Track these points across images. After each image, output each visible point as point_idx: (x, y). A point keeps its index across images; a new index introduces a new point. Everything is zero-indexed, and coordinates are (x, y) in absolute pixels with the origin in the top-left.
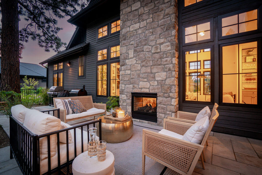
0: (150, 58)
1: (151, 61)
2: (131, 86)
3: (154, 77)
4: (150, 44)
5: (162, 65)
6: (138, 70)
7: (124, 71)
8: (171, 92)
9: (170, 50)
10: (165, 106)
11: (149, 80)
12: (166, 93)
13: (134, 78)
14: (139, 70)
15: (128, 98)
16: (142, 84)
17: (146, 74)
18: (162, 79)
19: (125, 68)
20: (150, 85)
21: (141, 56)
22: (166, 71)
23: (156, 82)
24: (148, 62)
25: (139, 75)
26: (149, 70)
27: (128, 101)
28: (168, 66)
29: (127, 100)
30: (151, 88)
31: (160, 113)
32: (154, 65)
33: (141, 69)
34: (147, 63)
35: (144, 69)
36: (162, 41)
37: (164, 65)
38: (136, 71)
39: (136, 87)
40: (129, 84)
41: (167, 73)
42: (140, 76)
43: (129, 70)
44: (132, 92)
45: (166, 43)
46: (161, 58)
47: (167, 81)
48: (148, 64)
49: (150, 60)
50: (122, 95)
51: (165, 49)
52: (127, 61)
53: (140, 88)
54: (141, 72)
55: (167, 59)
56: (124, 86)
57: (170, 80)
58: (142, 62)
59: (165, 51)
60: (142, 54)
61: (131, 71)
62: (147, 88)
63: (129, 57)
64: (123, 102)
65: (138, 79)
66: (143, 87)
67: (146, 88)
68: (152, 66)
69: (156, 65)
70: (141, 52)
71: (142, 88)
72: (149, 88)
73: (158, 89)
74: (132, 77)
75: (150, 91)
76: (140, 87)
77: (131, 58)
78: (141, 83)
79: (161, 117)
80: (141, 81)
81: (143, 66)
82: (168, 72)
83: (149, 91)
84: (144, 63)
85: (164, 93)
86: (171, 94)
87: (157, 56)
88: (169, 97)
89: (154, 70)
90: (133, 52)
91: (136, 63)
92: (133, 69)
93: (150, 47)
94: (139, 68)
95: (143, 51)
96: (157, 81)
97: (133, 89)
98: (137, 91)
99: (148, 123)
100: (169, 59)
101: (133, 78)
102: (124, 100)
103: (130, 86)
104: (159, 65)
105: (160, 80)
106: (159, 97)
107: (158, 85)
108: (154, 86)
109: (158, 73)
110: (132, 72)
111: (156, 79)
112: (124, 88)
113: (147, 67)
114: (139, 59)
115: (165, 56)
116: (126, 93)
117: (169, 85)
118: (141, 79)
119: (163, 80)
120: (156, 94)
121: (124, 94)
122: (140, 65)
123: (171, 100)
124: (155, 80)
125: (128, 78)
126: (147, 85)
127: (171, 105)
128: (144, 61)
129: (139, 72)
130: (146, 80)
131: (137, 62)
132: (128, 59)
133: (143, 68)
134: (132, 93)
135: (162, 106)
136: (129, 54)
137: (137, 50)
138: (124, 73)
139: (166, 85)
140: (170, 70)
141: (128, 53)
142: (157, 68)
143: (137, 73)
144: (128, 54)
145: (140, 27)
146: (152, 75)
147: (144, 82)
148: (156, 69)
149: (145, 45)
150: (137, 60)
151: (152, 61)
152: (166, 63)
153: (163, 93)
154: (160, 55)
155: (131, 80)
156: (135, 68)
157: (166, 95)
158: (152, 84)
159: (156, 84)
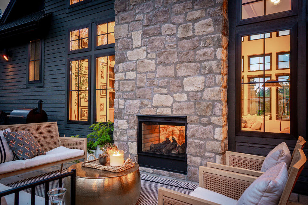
0: (174, 48)
1: (176, 55)
2: (137, 102)
3: (181, 86)
4: (175, 20)
5: (196, 62)
6: (150, 72)
7: (124, 73)
8: (213, 115)
9: (212, 33)
10: (202, 142)
11: (172, 91)
12: (204, 117)
13: (143, 87)
14: (153, 72)
15: (131, 125)
16: (158, 99)
17: (166, 80)
18: (196, 89)
19: (124, 66)
20: (174, 101)
21: (156, 44)
22: (204, 75)
23: (186, 95)
24: (169, 57)
25: (152, 81)
26: (171, 72)
27: (131, 131)
28: (207, 63)
29: (128, 131)
30: (175, 106)
31: (192, 155)
32: (182, 63)
33: (156, 69)
34: (168, 59)
35: (162, 71)
37: (201, 62)
38: (146, 73)
39: (146, 105)
40: (132, 99)
41: (206, 77)
42: (155, 83)
43: (133, 71)
44: (138, 114)
45: (204, 18)
46: (195, 48)
47: (205, 93)
48: (171, 60)
49: (174, 53)
50: (119, 121)
51: (203, 30)
52: (129, 53)
53: (153, 107)
54: (156, 75)
55: (205, 50)
56: (124, 102)
57: (211, 91)
58: (158, 55)
59: (203, 35)
60: (158, 39)
61: (137, 73)
62: (168, 107)
63: (132, 45)
64: (122, 134)
65: (150, 89)
66: (159, 104)
67: (166, 107)
68: (177, 63)
69: (185, 62)
70: (157, 36)
71: (157, 107)
72: (171, 107)
73: (188, 108)
74: (138, 84)
75: (174, 113)
76: (154, 104)
77: (137, 48)
78: (156, 96)
79: (195, 162)
80: (156, 92)
81: (160, 63)
82: (208, 76)
83: (172, 112)
84: (162, 58)
85: (201, 116)
86: (213, 119)
87: (187, 44)
88: (210, 123)
89: (182, 72)
90: (140, 35)
91: (147, 57)
92: (141, 70)
93: (174, 27)
94: (152, 67)
95: (160, 34)
96: (188, 93)
97: (140, 108)
98: (148, 112)
99: (170, 176)
100: (209, 51)
101: (141, 87)
102: (124, 131)
103: (135, 102)
104: (191, 62)
105: (192, 91)
106: (190, 123)
107: (188, 100)
108: (182, 103)
109: (189, 78)
110: (138, 75)
111: (186, 90)
112: (123, 107)
113: (167, 65)
114: (153, 50)
115: (202, 44)
116: (126, 117)
117: (210, 100)
118: (156, 89)
119: (197, 92)
120: (185, 119)
121: (123, 119)
122: (154, 61)
123: (214, 130)
124: (183, 91)
125: (131, 87)
126: (168, 100)
127: (214, 139)
128: (163, 53)
129: (152, 75)
130: (165, 91)
131: (149, 56)
132: (130, 50)
133: (161, 67)
134: (139, 117)
135: (197, 141)
136: (132, 39)
137: (150, 32)
138: (124, 78)
139: (205, 100)
140: (211, 71)
141: (131, 37)
142: (187, 67)
143: (148, 78)
144: (130, 39)
146: (177, 81)
147: (162, 94)
148: (186, 70)
149: (165, 22)
150: (149, 51)
151: (178, 54)
152: (204, 58)
153: (199, 116)
154: (193, 42)
155: (138, 92)
156: (144, 67)
157: (204, 120)
158: (177, 99)
159: (185, 98)
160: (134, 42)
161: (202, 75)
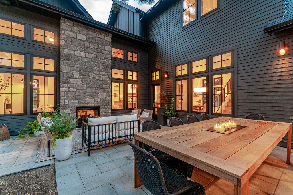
2: (77, 101)
3: (98, 96)
4: (95, 72)
8: (109, 105)
9: (108, 81)
10: (105, 114)
11: (94, 97)
12: (106, 106)
13: (79, 95)
14: (85, 90)
15: (73, 111)
16: (87, 100)
17: (92, 93)
18: (103, 97)
19: (68, 85)
20: (95, 101)
21: (87, 79)
23: (99, 99)
24: (93, 85)
25: (85, 94)
26: (94, 91)
33: (87, 89)
34: (92, 86)
35: (89, 90)
36: (104, 73)
37: (104, 89)
38: (82, 90)
39: (82, 103)
40: (73, 100)
42: (86, 94)
43: (74, 88)
44: (78, 106)
45: (106, 75)
46: (103, 84)
47: (106, 98)
48: (93, 86)
49: (95, 84)
53: (85, 103)
54: (87, 91)
55: (106, 85)
56: (68, 102)
59: (105, 81)
61: (76, 89)
63: (73, 76)
65: (84, 96)
66: (89, 102)
67: (92, 103)
69: (99, 88)
72: (94, 103)
73: (101, 103)
74: (77, 94)
75: (95, 105)
77: (76, 78)
78: (87, 99)
80: (87, 98)
81: (89, 87)
82: (107, 93)
83: (94, 105)
84: (89, 85)
85: (105, 106)
87: (100, 82)
88: (108, 108)
89: (98, 91)
90: (78, 74)
92: (79, 88)
93: (95, 75)
94: (85, 88)
95: (89, 76)
97: (78, 104)
98: (83, 105)
100: (108, 86)
103: (75, 101)
104: (101, 88)
106: (101, 108)
108: (98, 102)
109: (100, 93)
110: (77, 90)
111: (99, 97)
113: (92, 88)
114: (85, 81)
115: (105, 83)
116: (70, 108)
117: (108, 101)
120: (99, 107)
121: (67, 109)
122: (86, 86)
123: (109, 110)
124: (98, 98)
125: (73, 95)
126: (93, 101)
127: (109, 112)
128: (90, 83)
129: (85, 91)
130: (91, 97)
131: (83, 83)
132: (72, 79)
133: (89, 88)
134: (78, 108)
136: (73, 74)
137: (83, 74)
138: (68, 90)
139: (106, 101)
140: (108, 92)
142: (99, 90)
145: (85, 56)
146: (96, 94)
148: (99, 91)
149: (90, 72)
150: (83, 81)
151: (96, 85)
152: (106, 88)
154: (102, 82)
155: (77, 97)
156: (80, 87)
157: (106, 107)
158: (96, 100)
159: (99, 100)
160: (74, 76)
161: (105, 93)
